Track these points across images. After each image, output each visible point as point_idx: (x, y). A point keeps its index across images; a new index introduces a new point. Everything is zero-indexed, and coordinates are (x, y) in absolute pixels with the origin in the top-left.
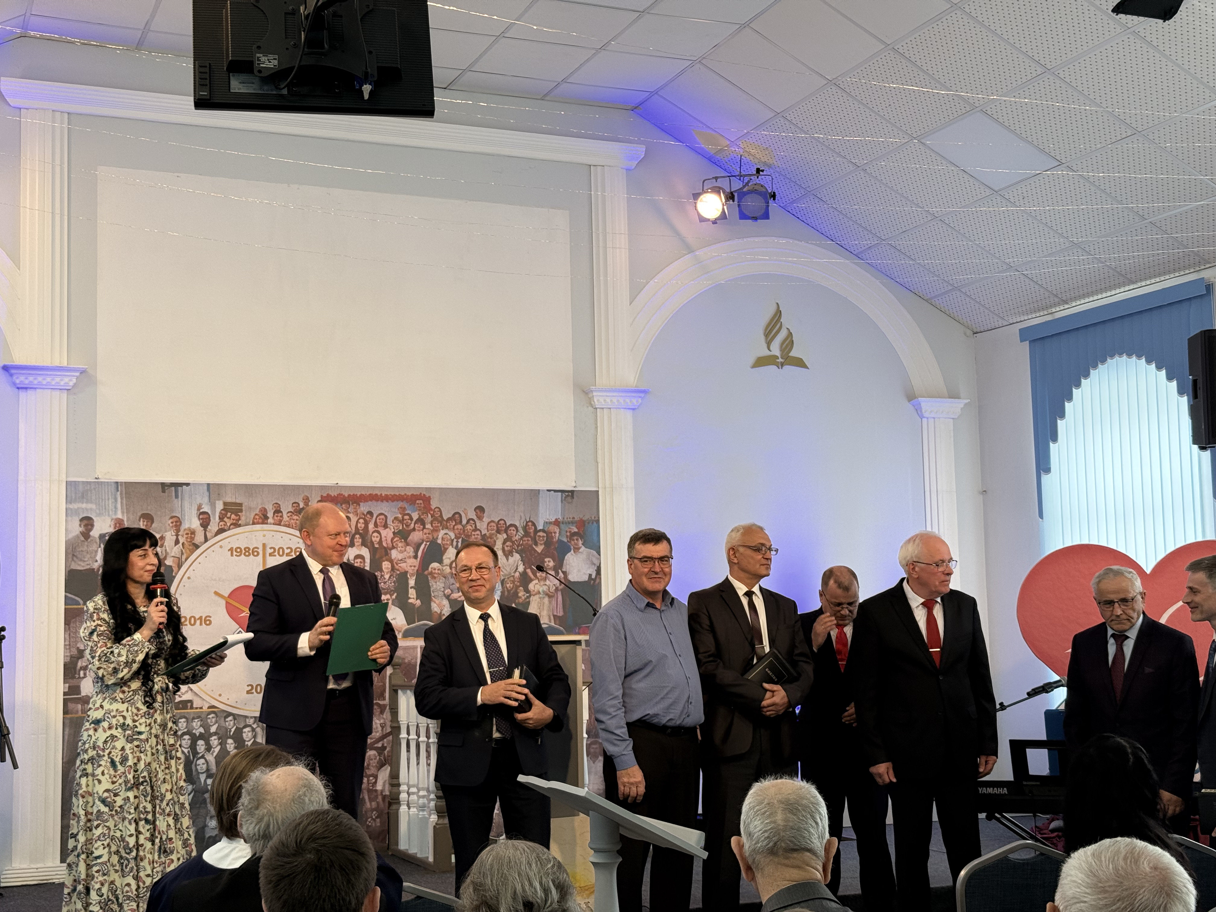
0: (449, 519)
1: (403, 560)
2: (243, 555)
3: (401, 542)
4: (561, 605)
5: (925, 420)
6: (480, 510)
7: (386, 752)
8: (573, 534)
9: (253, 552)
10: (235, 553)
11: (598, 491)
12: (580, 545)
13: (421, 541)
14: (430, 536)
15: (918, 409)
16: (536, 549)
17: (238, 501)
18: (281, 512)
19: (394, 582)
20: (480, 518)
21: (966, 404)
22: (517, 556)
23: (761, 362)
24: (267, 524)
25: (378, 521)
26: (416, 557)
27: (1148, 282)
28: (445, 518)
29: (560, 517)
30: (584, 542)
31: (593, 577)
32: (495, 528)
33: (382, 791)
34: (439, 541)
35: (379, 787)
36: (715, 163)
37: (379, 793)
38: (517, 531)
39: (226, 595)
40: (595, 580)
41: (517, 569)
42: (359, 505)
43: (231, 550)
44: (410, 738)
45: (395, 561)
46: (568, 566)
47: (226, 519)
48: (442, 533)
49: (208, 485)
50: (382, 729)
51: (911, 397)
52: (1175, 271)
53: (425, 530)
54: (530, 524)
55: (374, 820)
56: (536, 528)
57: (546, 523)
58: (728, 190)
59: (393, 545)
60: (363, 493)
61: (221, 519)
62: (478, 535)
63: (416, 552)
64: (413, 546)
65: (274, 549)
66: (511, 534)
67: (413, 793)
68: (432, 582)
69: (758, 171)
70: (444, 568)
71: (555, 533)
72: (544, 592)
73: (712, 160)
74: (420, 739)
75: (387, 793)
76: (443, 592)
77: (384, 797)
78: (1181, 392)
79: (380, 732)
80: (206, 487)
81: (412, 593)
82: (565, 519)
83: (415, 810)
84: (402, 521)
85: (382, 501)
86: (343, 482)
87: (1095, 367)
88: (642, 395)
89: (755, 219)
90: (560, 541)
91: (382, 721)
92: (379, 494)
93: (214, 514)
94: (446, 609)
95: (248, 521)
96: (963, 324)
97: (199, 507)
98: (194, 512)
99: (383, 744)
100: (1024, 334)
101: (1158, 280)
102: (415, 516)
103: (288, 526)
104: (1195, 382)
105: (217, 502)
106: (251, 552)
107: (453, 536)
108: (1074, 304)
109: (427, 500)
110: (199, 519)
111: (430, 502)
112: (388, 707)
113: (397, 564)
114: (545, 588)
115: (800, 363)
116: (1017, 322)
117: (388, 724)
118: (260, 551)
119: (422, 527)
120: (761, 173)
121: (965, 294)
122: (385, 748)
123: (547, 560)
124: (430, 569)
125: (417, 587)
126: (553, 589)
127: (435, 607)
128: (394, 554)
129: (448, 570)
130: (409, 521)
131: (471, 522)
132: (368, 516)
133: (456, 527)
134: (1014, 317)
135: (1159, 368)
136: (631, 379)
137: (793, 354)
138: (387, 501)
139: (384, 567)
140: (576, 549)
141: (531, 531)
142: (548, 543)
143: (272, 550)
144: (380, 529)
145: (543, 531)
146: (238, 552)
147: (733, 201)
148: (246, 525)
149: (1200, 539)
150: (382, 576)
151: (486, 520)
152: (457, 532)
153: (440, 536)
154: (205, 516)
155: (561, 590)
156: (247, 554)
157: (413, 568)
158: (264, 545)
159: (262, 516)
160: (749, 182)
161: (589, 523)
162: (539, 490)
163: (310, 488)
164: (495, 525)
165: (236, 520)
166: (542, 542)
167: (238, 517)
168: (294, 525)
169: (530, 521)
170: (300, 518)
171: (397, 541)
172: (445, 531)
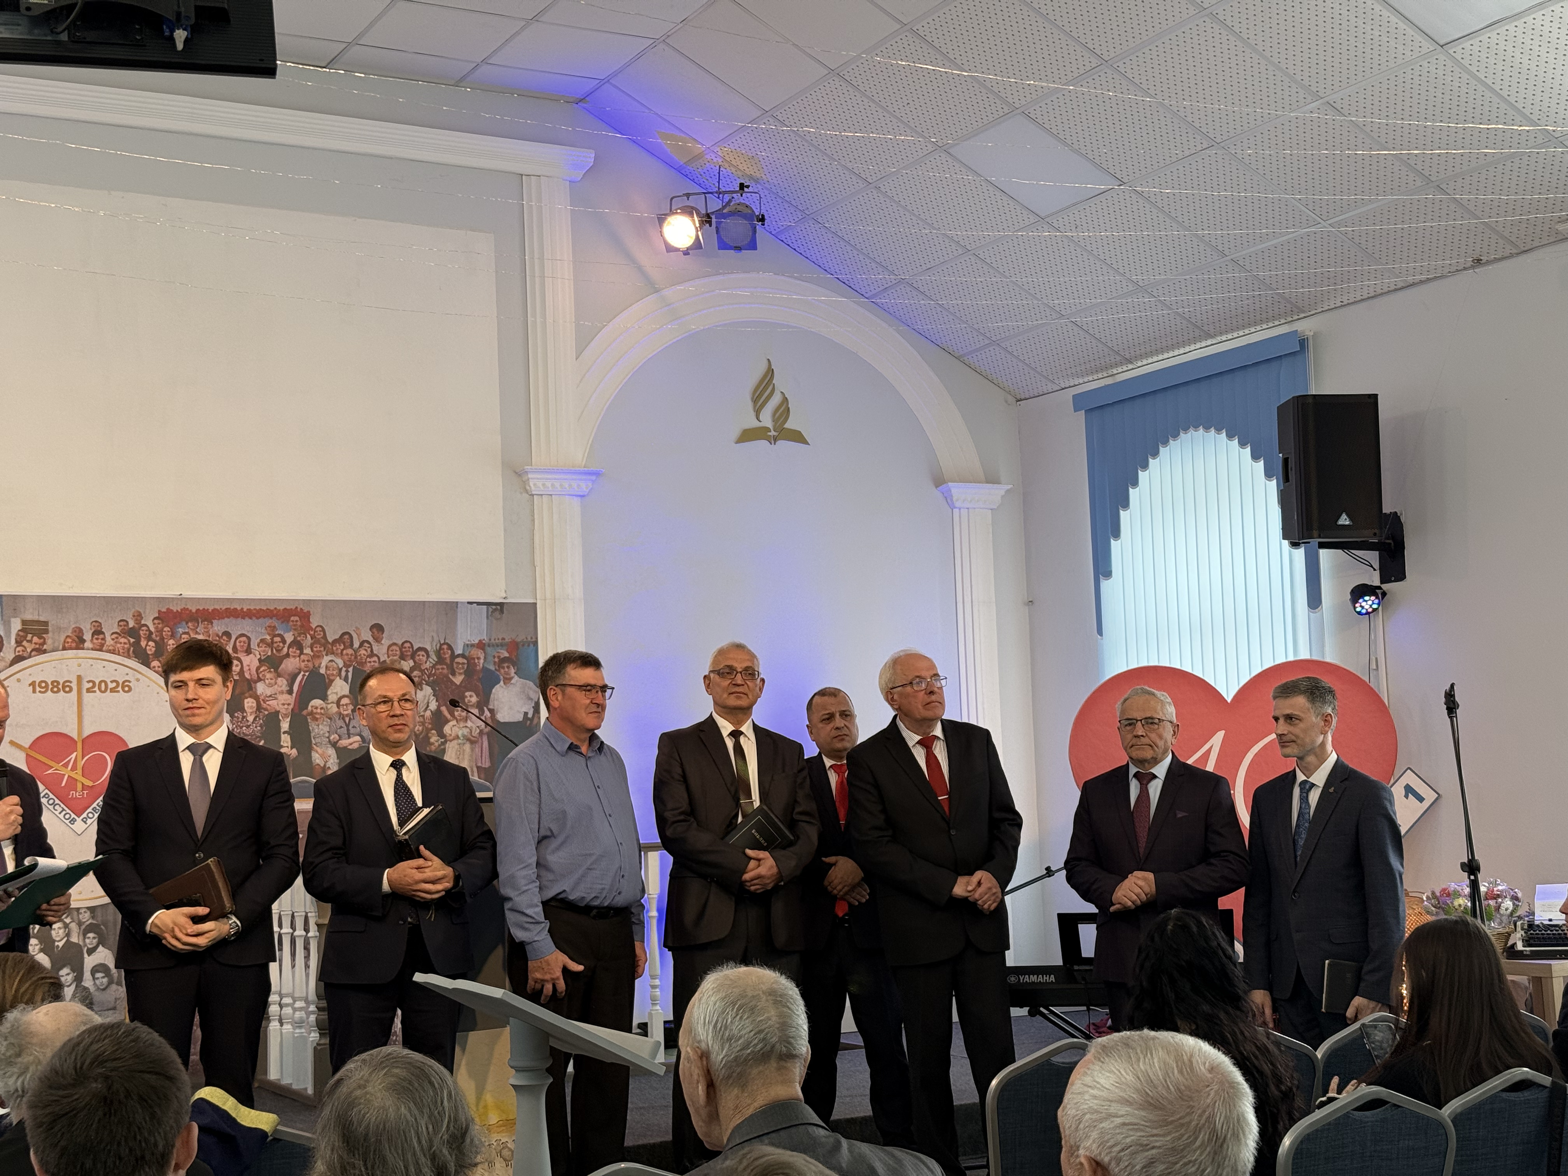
0: (335, 641)
1: (273, 697)
2: (49, 691)
3: (270, 672)
4: (488, 754)
5: (956, 511)
6: (378, 629)
8: (503, 660)
9: (64, 687)
10: (38, 689)
11: (535, 604)
12: (513, 674)
13: (297, 671)
14: (310, 665)
15: (948, 498)
16: (454, 680)
17: (42, 619)
18: (103, 633)
19: (261, 726)
20: (378, 640)
21: (1008, 491)
22: (428, 690)
23: (747, 436)
24: (83, 649)
25: (238, 644)
26: (290, 692)
27: (1230, 337)
28: (330, 640)
29: (484, 637)
30: (518, 669)
31: (530, 716)
32: (398, 653)
34: (322, 671)
36: (686, 176)
38: (428, 656)
39: (27, 746)
40: (532, 720)
41: (428, 706)
42: (212, 623)
43: (33, 684)
44: (282, 931)
45: (262, 697)
46: (496, 703)
47: (25, 643)
48: (325, 660)
51: (939, 481)
52: (1262, 322)
53: (302, 656)
54: (445, 647)
56: (453, 652)
57: (466, 646)
58: (704, 212)
59: (258, 676)
60: (218, 607)
61: (19, 643)
62: (375, 662)
63: (291, 685)
64: (287, 677)
65: (94, 682)
66: (420, 660)
67: (287, 1005)
68: (312, 725)
69: (742, 186)
70: (329, 706)
71: (479, 658)
72: (464, 736)
73: (681, 171)
74: (296, 934)
76: (328, 737)
78: (1268, 475)
81: (286, 740)
82: (493, 640)
83: (289, 1026)
84: (271, 645)
85: (243, 618)
86: (189, 593)
87: (1165, 443)
88: (594, 478)
89: (738, 249)
90: (485, 669)
92: (239, 608)
94: (332, 761)
95: (56, 644)
96: (1003, 389)
100: (1079, 401)
101: (1241, 333)
102: (289, 637)
103: (113, 652)
104: (1286, 461)
105: (13, 620)
106: (60, 687)
107: (340, 663)
108: (1140, 364)
109: (305, 616)
113: (264, 701)
114: (466, 731)
115: (798, 437)
116: (1070, 387)
118: (74, 685)
119: (298, 652)
120: (746, 189)
121: (1005, 349)
123: (467, 694)
124: (310, 708)
125: (292, 732)
126: (476, 733)
127: (317, 759)
128: (261, 688)
129: (334, 709)
130: (281, 645)
131: (366, 644)
132: (224, 637)
133: (345, 652)
134: (1067, 382)
135: (1242, 444)
136: (578, 456)
137: (790, 425)
138: (251, 618)
139: (246, 705)
140: (508, 680)
141: (447, 656)
142: (470, 672)
143: (91, 684)
144: (242, 655)
145: (463, 656)
146: (43, 688)
147: (710, 226)
148: (53, 651)
149: (1291, 658)
150: (244, 717)
151: (386, 642)
152: (346, 657)
153: (323, 664)
155: (488, 734)
156: (55, 689)
157: (286, 706)
158: (79, 678)
159: (76, 639)
160: (730, 201)
161: (523, 645)
162: (457, 602)
163: (143, 600)
164: (398, 649)
165: (40, 644)
166: (462, 671)
167: (42, 640)
168: (121, 651)
169: (444, 644)
170: (129, 641)
171: (264, 671)
172: (330, 658)
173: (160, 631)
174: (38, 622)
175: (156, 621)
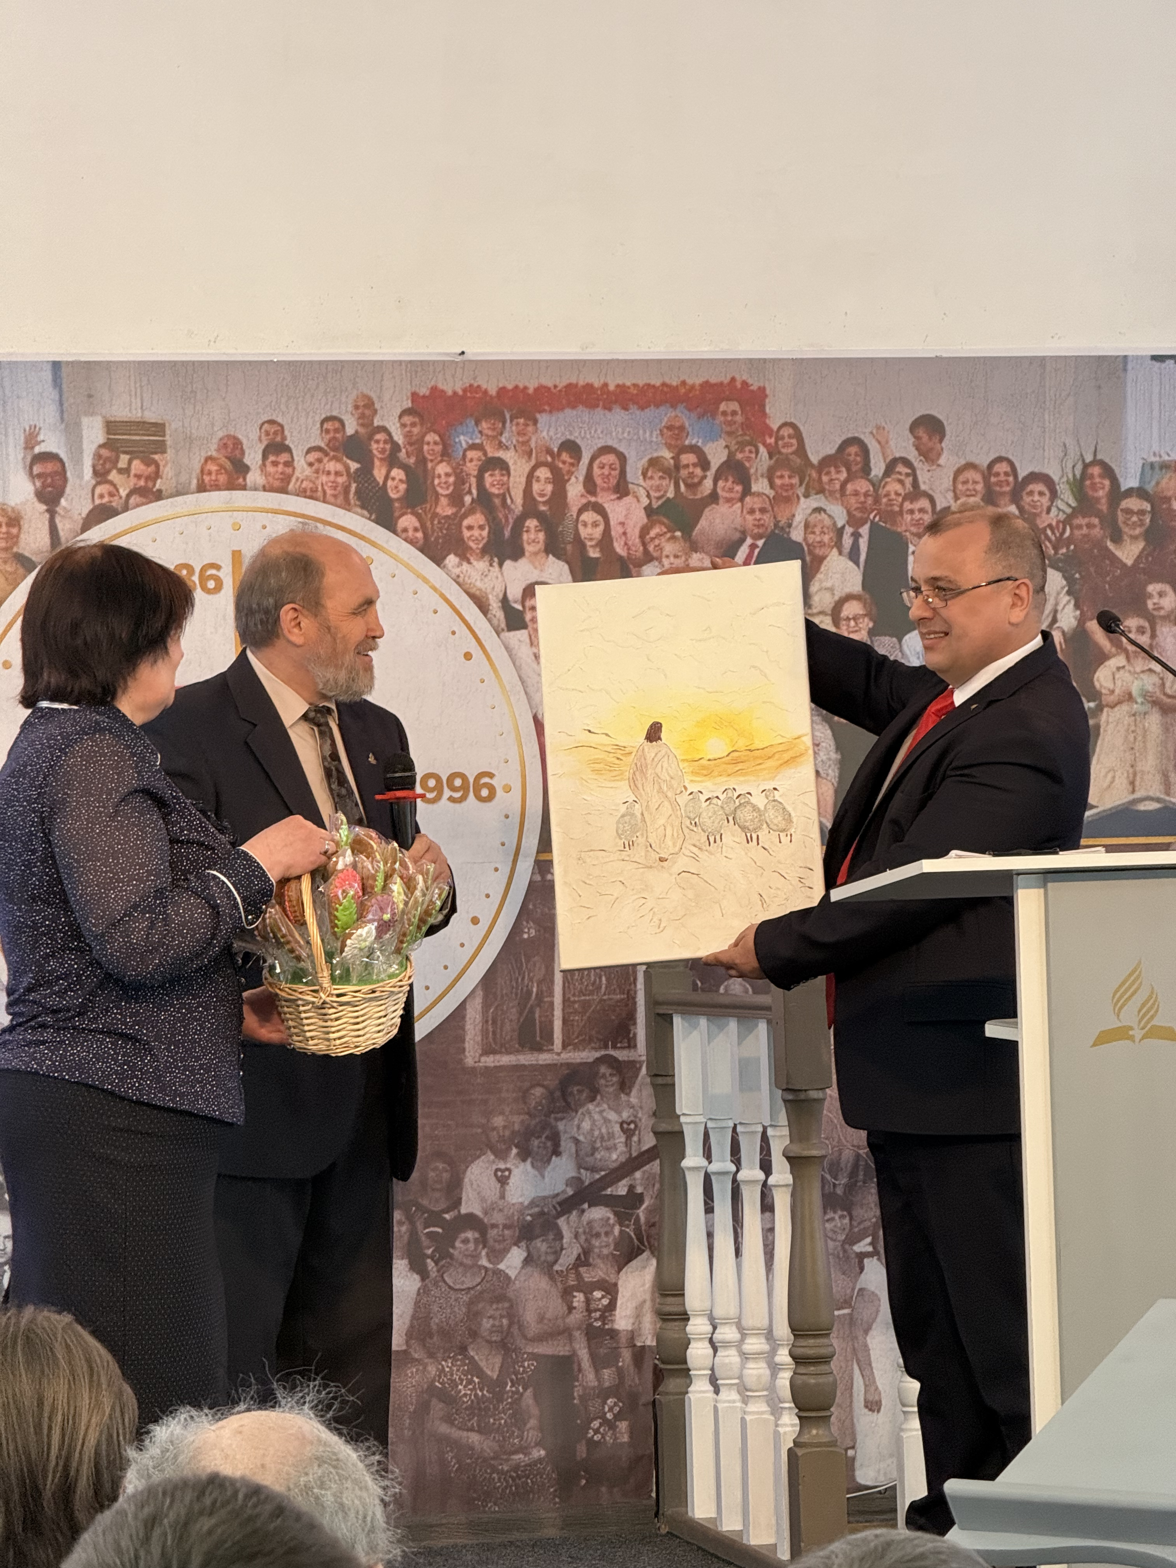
0: (827, 462)
3: (673, 538)
6: (928, 428)
7: (641, 1213)
9: (203, 579)
13: (737, 535)
14: (767, 519)
16: (1119, 553)
17: (151, 416)
18: (288, 450)
20: (929, 455)
22: (1054, 580)
24: (244, 488)
28: (815, 459)
32: (980, 487)
33: (632, 1336)
34: (797, 535)
35: (622, 1321)
37: (623, 1340)
38: (1054, 494)
42: (535, 422)
44: (712, 1168)
47: (113, 476)
48: (804, 508)
49: (56, 366)
50: (629, 1138)
53: (748, 499)
54: (1096, 470)
55: (611, 1425)
56: (1115, 483)
57: (1149, 468)
60: (547, 382)
61: (100, 475)
62: (921, 510)
64: (713, 551)
66: (1034, 505)
67: (727, 1344)
72: (1145, 694)
74: (740, 1176)
75: (650, 1341)
77: (639, 1354)
79: (621, 1148)
80: (47, 375)
83: (734, 1396)
84: (673, 472)
85: (608, 407)
86: (479, 349)
91: (625, 1115)
92: (597, 384)
93: (78, 462)
95: (183, 478)
97: (31, 440)
98: (16, 455)
99: (631, 1188)
102: (717, 454)
103: (310, 494)
105: (85, 421)
106: (196, 578)
107: (839, 514)
109: (753, 400)
110: (32, 476)
111: (763, 406)
112: (644, 1070)
114: (1150, 682)
117: (646, 1122)
118: (226, 575)
119: (739, 488)
122: (640, 1198)
123: (1153, 588)
130: (698, 471)
131: (900, 468)
133: (850, 487)
138: (626, 409)
141: (1101, 493)
142: (1158, 533)
144: (606, 499)
145: (1140, 493)
148: (178, 494)
151: (949, 461)
152: (853, 501)
154: (50, 467)
158: (237, 558)
159: (228, 465)
162: (1125, 357)
163: (376, 368)
164: (978, 477)
165: (148, 478)
166: (1138, 531)
167: (152, 469)
168: (329, 492)
169: (1095, 462)
170: (347, 468)
171: (659, 535)
172: (815, 501)
173: (417, 443)
174: (142, 426)
175: (407, 419)
